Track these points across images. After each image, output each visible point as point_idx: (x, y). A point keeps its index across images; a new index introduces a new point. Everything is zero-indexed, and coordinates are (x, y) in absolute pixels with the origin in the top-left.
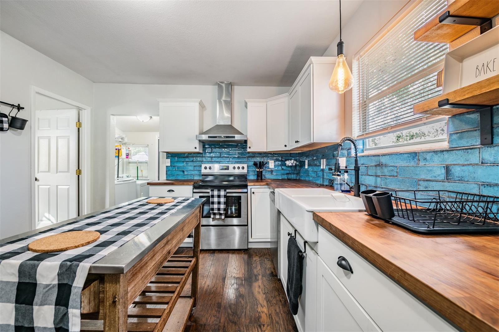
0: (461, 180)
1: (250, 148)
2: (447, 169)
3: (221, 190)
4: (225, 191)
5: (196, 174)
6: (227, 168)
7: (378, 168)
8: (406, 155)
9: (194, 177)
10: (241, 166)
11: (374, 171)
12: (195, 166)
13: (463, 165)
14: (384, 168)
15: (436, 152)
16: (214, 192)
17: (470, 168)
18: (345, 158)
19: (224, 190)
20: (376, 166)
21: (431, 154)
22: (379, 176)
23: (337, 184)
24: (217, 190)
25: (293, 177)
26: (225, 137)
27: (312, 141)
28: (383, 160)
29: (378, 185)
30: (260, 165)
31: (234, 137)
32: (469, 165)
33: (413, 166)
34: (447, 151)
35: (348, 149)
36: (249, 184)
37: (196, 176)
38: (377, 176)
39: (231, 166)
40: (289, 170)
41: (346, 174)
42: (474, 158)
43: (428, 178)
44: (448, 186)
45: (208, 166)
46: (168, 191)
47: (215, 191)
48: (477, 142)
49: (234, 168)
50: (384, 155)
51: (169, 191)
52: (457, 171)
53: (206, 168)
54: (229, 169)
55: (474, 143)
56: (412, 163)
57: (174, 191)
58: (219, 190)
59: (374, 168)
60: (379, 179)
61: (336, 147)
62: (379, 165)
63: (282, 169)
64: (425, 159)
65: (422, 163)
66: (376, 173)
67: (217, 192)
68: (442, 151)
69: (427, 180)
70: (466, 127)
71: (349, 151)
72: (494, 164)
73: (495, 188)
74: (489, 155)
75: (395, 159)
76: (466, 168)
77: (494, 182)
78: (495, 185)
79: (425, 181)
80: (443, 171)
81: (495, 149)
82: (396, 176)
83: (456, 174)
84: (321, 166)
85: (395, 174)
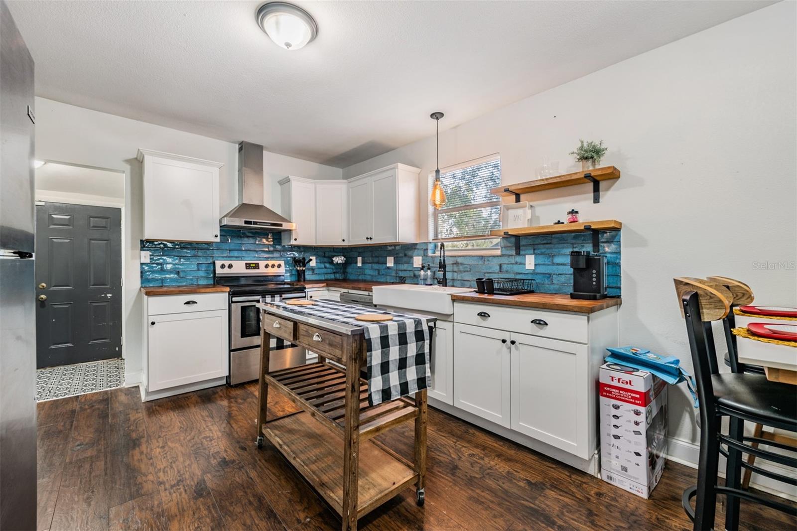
0: (507, 272)
1: (296, 240)
2: (500, 266)
3: (276, 296)
4: (281, 296)
5: (202, 277)
6: (257, 266)
7: (455, 265)
8: (475, 258)
9: (198, 281)
10: (276, 263)
11: (452, 268)
12: (198, 264)
13: (508, 264)
14: (460, 265)
15: (494, 256)
16: (267, 299)
17: (511, 265)
18: (421, 257)
19: (279, 295)
20: (453, 264)
21: (491, 258)
22: (456, 272)
23: (421, 279)
24: (270, 296)
25: (338, 276)
26: (269, 224)
27: (397, 241)
28: (460, 260)
29: (455, 278)
30: (303, 262)
31: (281, 225)
32: (510, 264)
33: (481, 264)
34: (500, 256)
35: (424, 250)
36: (307, 286)
37: (202, 279)
38: (454, 271)
39: (262, 264)
40: (332, 269)
41: (429, 271)
42: (512, 260)
43: (490, 271)
44: (501, 276)
45: (227, 263)
46: (185, 304)
47: (268, 297)
48: (514, 252)
49: (267, 266)
50: (460, 256)
51: (188, 303)
52: (505, 267)
53: (223, 266)
54: (260, 268)
55: (512, 253)
56: (480, 263)
57: (196, 303)
58: (273, 296)
59: (451, 265)
60: (455, 274)
61: (412, 247)
62: (457, 263)
63: (325, 267)
64: (488, 260)
65: (486, 263)
66: (453, 269)
67: (270, 298)
68: (498, 256)
69: (490, 273)
70: (509, 245)
71: (426, 251)
72: (521, 264)
73: (521, 275)
74: (518, 259)
75: (468, 260)
76: (509, 265)
77: (520, 272)
78: (521, 273)
79: (488, 273)
80: (498, 267)
81: (521, 256)
82: (470, 271)
83: (505, 269)
84: (386, 264)
85: (469, 270)
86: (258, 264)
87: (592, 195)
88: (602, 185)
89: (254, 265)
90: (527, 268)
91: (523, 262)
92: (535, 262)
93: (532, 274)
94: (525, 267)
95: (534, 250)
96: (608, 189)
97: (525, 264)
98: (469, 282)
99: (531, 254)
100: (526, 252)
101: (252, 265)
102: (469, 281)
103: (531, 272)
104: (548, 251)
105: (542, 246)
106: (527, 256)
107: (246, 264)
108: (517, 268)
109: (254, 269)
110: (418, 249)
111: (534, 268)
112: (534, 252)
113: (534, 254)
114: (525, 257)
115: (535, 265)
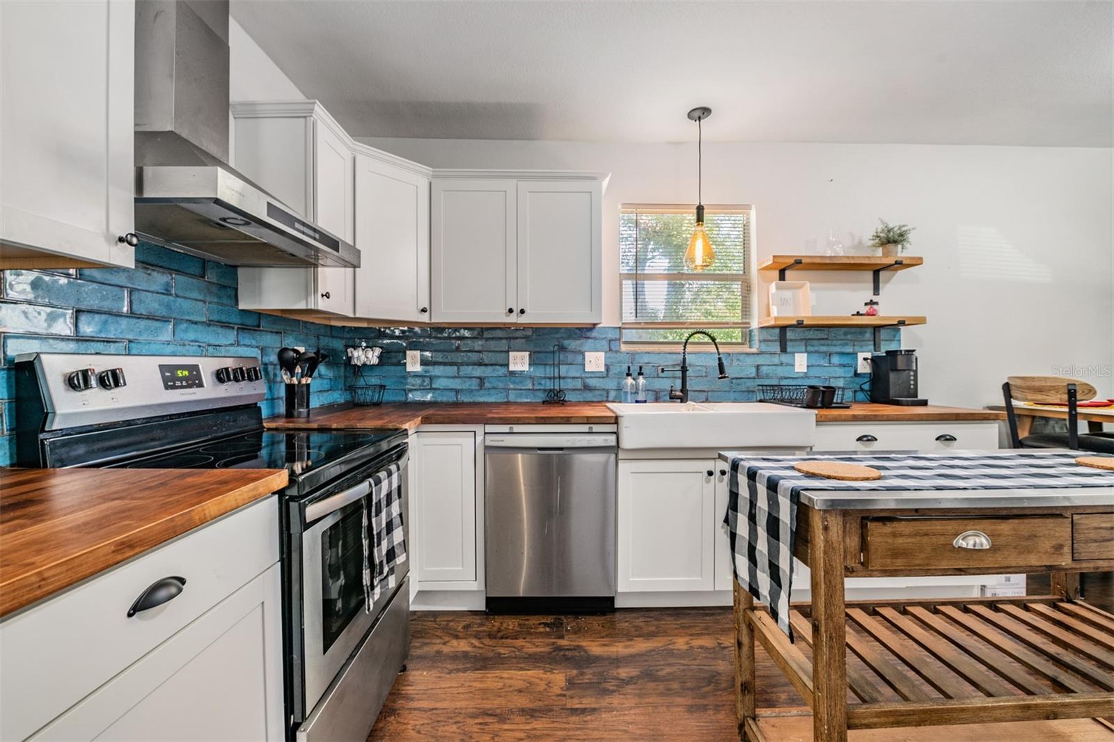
0: (767, 377)
2: (758, 367)
6: (193, 377)
13: (769, 365)
15: (748, 354)
17: (774, 367)
18: (602, 354)
21: (743, 356)
27: (602, 321)
32: (773, 365)
34: (758, 354)
35: (610, 340)
39: (206, 367)
41: (640, 377)
42: (776, 360)
46: (130, 615)
48: (777, 349)
51: (144, 604)
52: (764, 370)
53: (77, 382)
54: (203, 383)
55: (775, 350)
61: (583, 333)
64: (738, 360)
68: (754, 354)
69: (741, 378)
70: (771, 338)
71: (614, 343)
72: (788, 365)
73: (788, 380)
74: (785, 358)
75: (703, 358)
76: (770, 367)
77: (787, 376)
78: (788, 378)
79: (737, 378)
80: (754, 370)
81: (788, 355)
82: (706, 376)
83: (764, 372)
84: (507, 365)
85: (704, 374)
86: (196, 368)
87: (871, 285)
88: (882, 274)
89: (186, 373)
90: (796, 371)
91: (790, 362)
92: (808, 362)
93: (802, 378)
94: (794, 369)
95: (806, 346)
96: (888, 281)
97: (794, 365)
98: (706, 394)
99: (802, 352)
100: (794, 350)
101: (179, 373)
102: (704, 391)
103: (801, 375)
104: (824, 349)
105: (816, 341)
106: (796, 354)
107: (162, 368)
108: (781, 371)
109: (189, 386)
110: (595, 338)
111: (806, 371)
112: (806, 349)
113: (806, 352)
114: (794, 356)
115: (808, 366)
